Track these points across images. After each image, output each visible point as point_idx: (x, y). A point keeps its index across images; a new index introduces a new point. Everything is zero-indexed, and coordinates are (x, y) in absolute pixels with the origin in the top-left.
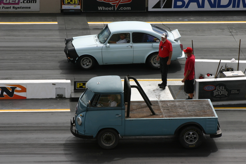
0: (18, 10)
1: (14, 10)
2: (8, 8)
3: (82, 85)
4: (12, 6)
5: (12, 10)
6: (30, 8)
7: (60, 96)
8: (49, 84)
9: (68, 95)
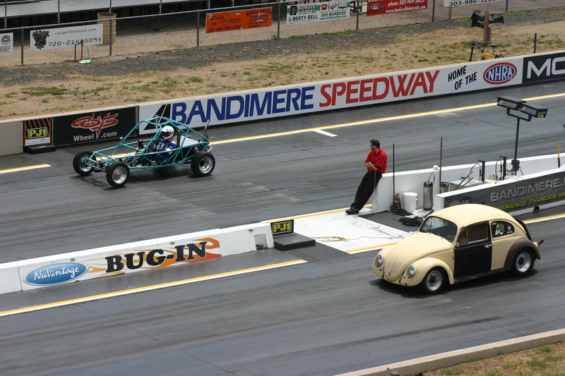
3: (279, 226)
7: (259, 247)
8: (245, 231)
9: (270, 244)
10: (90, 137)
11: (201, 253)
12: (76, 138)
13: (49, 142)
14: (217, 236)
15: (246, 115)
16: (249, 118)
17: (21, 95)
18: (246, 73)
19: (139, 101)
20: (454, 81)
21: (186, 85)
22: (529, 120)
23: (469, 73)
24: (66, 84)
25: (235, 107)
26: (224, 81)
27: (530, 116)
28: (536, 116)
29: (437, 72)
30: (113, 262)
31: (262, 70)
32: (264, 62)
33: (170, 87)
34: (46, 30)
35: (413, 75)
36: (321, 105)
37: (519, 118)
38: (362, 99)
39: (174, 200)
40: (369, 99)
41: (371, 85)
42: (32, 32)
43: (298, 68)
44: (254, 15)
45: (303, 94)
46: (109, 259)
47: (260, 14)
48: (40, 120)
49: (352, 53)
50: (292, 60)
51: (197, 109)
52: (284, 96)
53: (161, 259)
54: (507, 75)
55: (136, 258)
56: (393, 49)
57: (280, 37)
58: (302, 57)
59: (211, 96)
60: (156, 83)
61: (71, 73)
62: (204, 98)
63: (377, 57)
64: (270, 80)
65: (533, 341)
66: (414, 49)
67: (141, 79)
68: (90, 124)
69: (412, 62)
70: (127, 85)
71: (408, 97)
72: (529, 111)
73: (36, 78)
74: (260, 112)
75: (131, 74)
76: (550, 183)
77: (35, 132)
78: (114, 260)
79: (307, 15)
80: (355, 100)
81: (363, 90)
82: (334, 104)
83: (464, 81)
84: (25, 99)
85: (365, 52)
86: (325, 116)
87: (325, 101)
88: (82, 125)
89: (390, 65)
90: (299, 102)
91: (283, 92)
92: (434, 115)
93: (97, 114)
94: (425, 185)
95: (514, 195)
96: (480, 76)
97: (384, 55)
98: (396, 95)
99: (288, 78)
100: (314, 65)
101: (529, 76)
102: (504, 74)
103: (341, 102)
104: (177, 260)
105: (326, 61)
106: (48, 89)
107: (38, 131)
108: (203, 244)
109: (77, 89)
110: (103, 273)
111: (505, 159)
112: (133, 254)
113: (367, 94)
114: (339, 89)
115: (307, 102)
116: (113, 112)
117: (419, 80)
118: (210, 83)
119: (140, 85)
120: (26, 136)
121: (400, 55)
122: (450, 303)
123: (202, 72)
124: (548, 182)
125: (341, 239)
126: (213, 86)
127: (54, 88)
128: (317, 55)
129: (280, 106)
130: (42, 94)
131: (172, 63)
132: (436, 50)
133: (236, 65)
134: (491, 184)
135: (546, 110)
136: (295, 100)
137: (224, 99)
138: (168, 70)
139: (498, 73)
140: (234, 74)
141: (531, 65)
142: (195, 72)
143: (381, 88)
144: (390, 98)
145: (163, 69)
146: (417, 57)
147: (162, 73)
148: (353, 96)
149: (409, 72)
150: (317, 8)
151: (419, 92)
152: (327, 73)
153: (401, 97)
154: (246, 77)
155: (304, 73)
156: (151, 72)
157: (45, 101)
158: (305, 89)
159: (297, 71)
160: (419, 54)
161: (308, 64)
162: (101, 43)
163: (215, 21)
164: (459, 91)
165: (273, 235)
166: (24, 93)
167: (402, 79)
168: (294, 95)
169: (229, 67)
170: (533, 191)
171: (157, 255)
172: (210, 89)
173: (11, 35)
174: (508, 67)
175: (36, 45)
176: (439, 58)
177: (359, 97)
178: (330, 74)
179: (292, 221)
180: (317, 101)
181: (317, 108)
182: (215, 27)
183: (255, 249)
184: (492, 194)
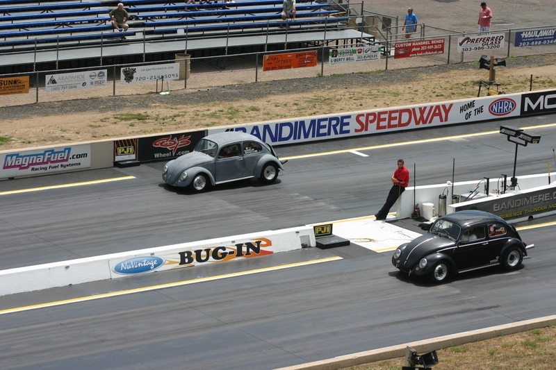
0: (67, 168)
1: (62, 169)
2: (55, 167)
3: (321, 229)
4: (60, 164)
5: (60, 169)
6: (80, 164)
7: (304, 246)
8: (292, 232)
9: (313, 244)
10: (168, 155)
11: (257, 250)
12: (156, 155)
13: (135, 158)
14: (270, 236)
15: (295, 138)
16: (297, 141)
17: (113, 120)
18: (296, 104)
19: (208, 125)
20: (465, 113)
21: (246, 113)
22: (525, 145)
23: (477, 106)
24: (149, 112)
25: (286, 131)
26: (277, 110)
27: (527, 142)
28: (531, 142)
29: (451, 105)
30: (185, 257)
31: (308, 101)
32: (310, 95)
33: (233, 114)
34: (133, 68)
35: (432, 107)
36: (356, 131)
37: (517, 144)
38: (390, 126)
39: (235, 207)
40: (395, 126)
41: (397, 115)
42: (122, 69)
43: (338, 100)
44: (302, 57)
45: (342, 121)
46: (182, 254)
47: (307, 56)
48: (128, 140)
49: (382, 88)
50: (333, 94)
51: (255, 133)
52: (326, 123)
53: (224, 255)
54: (508, 108)
55: (204, 253)
56: (415, 86)
57: (324, 75)
58: (341, 92)
59: (266, 122)
60: (222, 111)
61: (153, 103)
62: (260, 123)
63: (402, 92)
64: (314, 110)
65: (526, 325)
66: (433, 86)
67: (209, 108)
68: (168, 144)
69: (431, 97)
70: (198, 113)
71: (428, 125)
72: (526, 138)
73: (125, 106)
74: (306, 136)
75: (202, 104)
76: (542, 197)
77: (123, 150)
78: (186, 255)
79: (346, 58)
80: (384, 127)
81: (391, 119)
82: (366, 130)
83: (473, 113)
84: (116, 123)
85: (392, 88)
86: (359, 139)
87: (359, 127)
88: (161, 145)
89: (413, 98)
90: (338, 128)
91: (325, 120)
92: (448, 140)
93: (174, 136)
94: (440, 197)
95: (513, 207)
96: (486, 109)
97: (407, 91)
98: (417, 123)
99: (329, 109)
100: (351, 98)
101: (526, 109)
102: (505, 107)
103: (372, 128)
104: (237, 256)
105: (361, 95)
106: (135, 115)
107: (125, 149)
108: (258, 243)
109: (158, 115)
110: (177, 265)
111: (505, 177)
112: (201, 251)
113: (393, 122)
114: (371, 118)
115: (345, 128)
116: (186, 134)
117: (437, 111)
118: (266, 111)
119: (209, 112)
120: (116, 153)
121: (422, 90)
122: (459, 294)
123: (260, 103)
124: (540, 196)
125: (371, 240)
126: (268, 114)
127: (140, 114)
128: (353, 90)
129: (322, 131)
130: (129, 119)
131: (235, 95)
132: (450, 87)
133: (287, 97)
134: (494, 197)
135: (539, 137)
136: (335, 127)
137: (277, 125)
138: (232, 100)
139: (501, 106)
140: (286, 105)
141: (527, 100)
142: (254, 102)
143: (405, 117)
144: (412, 125)
145: (228, 100)
146: (435, 92)
147: (227, 103)
148: (382, 124)
149: (429, 104)
150: (354, 52)
151: (436, 121)
152: (361, 105)
153: (421, 125)
154: (295, 107)
155: (342, 104)
156: (218, 102)
157: (132, 125)
158: (343, 118)
159: (336, 102)
160: (436, 90)
161: (346, 97)
162: (178, 78)
163: (271, 61)
164: (469, 120)
165: (316, 236)
166: (115, 118)
167: (422, 110)
168: (334, 122)
169: (281, 99)
170: (528, 203)
171: (221, 251)
172: (266, 116)
173: (105, 71)
174: (509, 102)
175: (125, 79)
176: (453, 94)
177: (387, 125)
178: (364, 105)
179: (331, 225)
180: (353, 127)
181: (352, 133)
182: (270, 66)
183: (300, 247)
184: (495, 205)
